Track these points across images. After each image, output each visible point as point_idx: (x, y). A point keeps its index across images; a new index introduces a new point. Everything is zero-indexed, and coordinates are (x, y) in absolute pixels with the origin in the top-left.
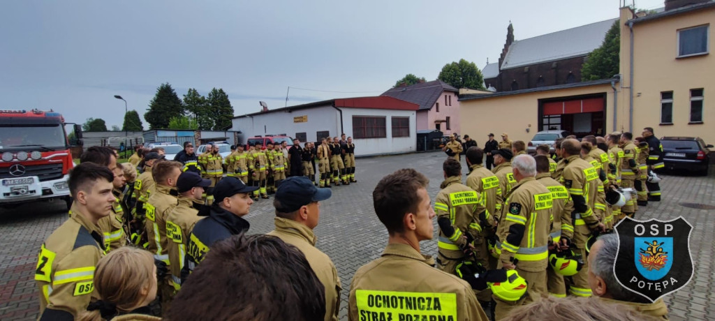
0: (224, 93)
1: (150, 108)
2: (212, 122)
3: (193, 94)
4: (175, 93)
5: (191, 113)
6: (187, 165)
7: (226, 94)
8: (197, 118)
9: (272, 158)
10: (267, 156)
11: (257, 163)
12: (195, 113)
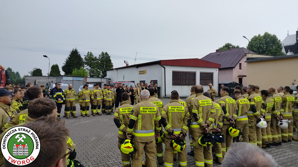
0: (108, 55)
1: (65, 63)
2: (100, 73)
3: (90, 55)
4: (80, 54)
5: (88, 67)
6: (57, 94)
7: (109, 55)
8: (91, 70)
9: (105, 93)
10: (103, 92)
11: (96, 95)
12: (90, 66)
